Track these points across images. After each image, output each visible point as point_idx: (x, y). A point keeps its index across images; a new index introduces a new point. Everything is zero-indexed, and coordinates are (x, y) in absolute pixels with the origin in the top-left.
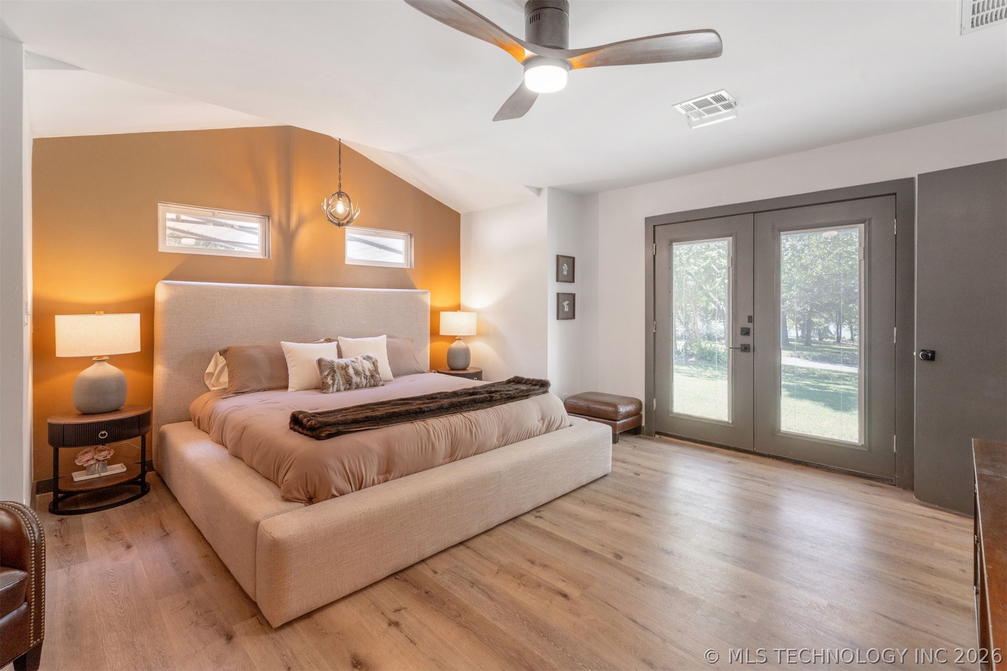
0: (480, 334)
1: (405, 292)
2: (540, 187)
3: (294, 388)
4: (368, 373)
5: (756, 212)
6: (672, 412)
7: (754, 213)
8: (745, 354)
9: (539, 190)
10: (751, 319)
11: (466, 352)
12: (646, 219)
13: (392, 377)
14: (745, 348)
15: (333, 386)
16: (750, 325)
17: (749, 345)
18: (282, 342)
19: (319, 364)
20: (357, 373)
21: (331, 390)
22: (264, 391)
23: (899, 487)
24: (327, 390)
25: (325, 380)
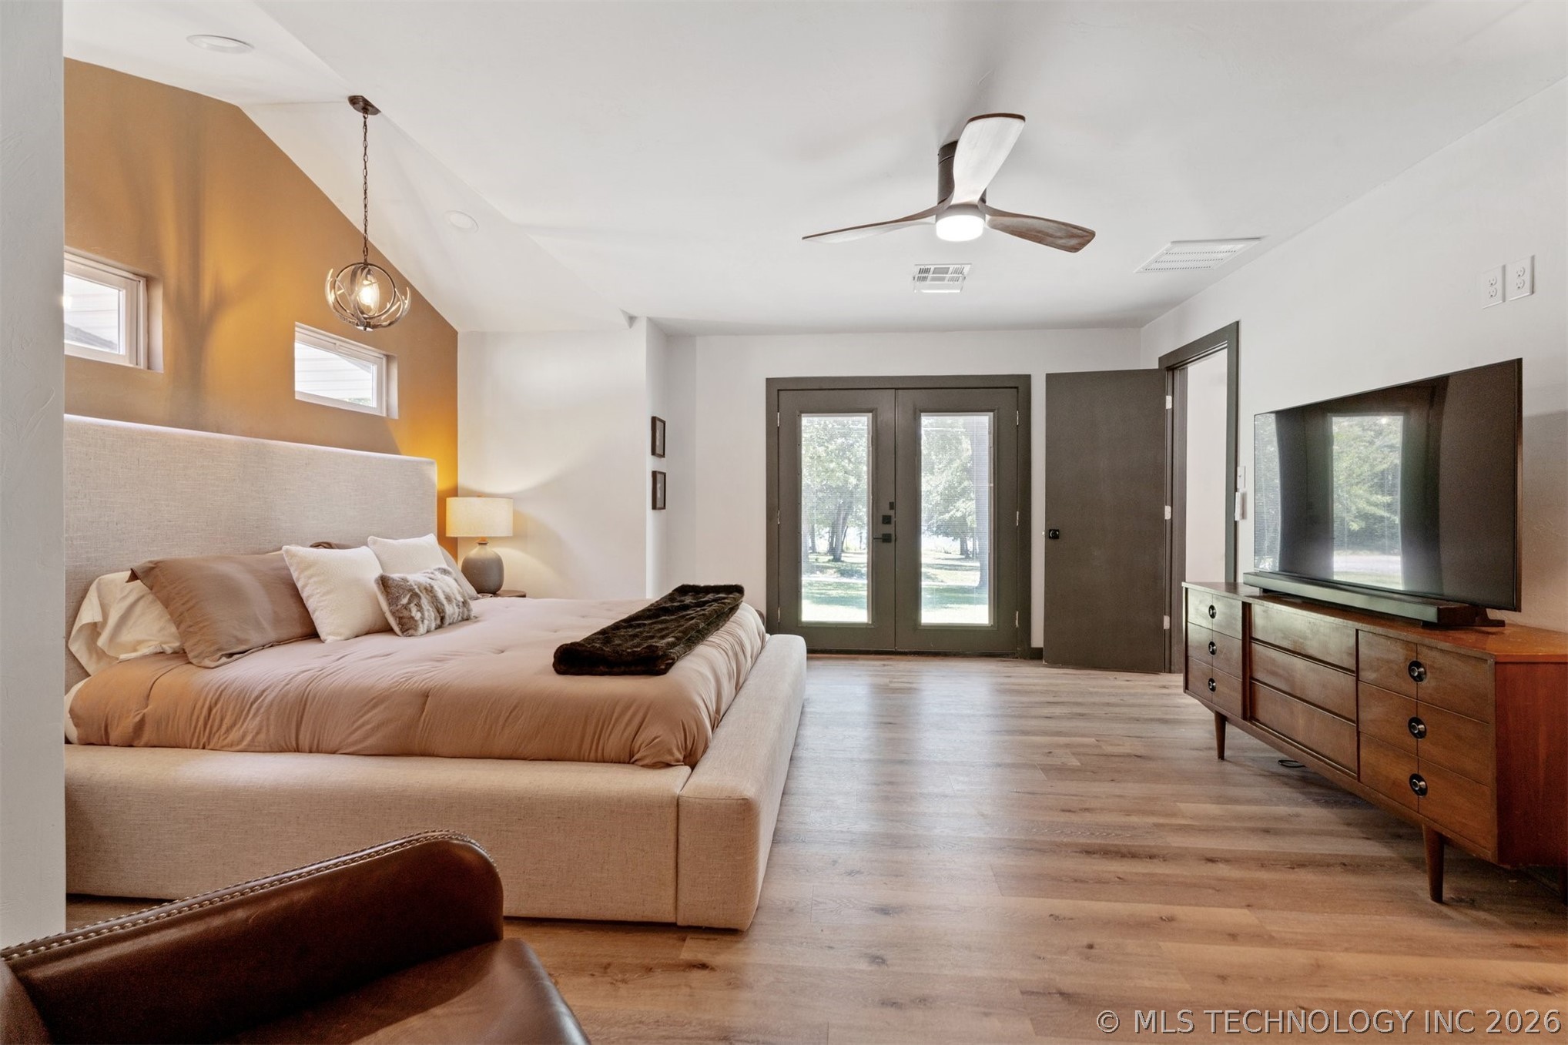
0: (519, 535)
2: (635, 314)
3: (340, 634)
5: (898, 389)
6: (801, 622)
7: (896, 389)
8: (886, 545)
9: (632, 319)
10: (892, 506)
11: (498, 564)
12: (768, 380)
14: (887, 539)
15: (423, 621)
16: (891, 513)
17: (890, 535)
19: (384, 586)
21: (422, 629)
22: (272, 646)
23: (1021, 658)
24: (416, 630)
25: (405, 613)
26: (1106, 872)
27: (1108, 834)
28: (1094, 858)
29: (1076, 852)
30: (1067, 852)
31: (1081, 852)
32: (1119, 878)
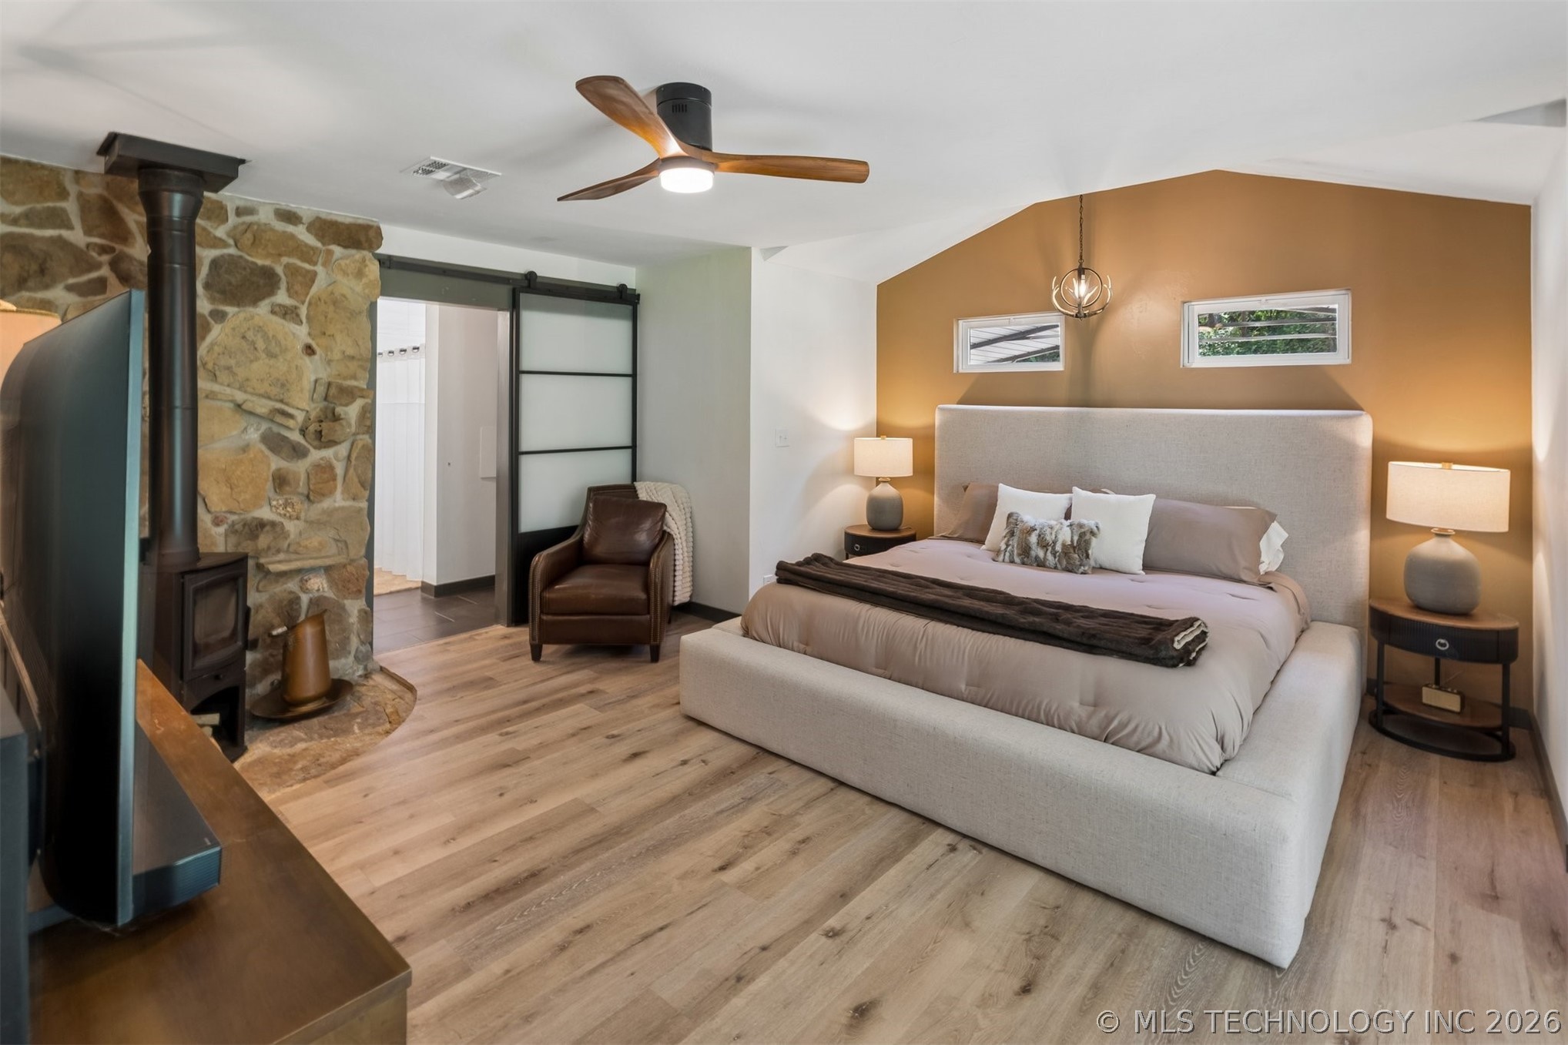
1: (1282, 417)
3: (987, 546)
4: (1058, 548)
13: (1137, 564)
18: (1001, 485)
20: (1043, 544)
26: (509, 861)
27: (522, 915)
28: (524, 872)
29: (544, 869)
30: (553, 864)
31: (540, 871)
32: (495, 861)
